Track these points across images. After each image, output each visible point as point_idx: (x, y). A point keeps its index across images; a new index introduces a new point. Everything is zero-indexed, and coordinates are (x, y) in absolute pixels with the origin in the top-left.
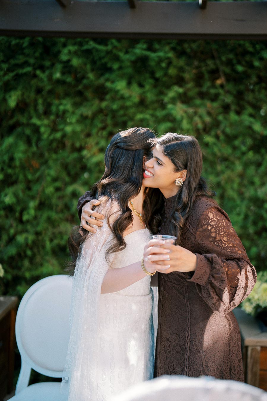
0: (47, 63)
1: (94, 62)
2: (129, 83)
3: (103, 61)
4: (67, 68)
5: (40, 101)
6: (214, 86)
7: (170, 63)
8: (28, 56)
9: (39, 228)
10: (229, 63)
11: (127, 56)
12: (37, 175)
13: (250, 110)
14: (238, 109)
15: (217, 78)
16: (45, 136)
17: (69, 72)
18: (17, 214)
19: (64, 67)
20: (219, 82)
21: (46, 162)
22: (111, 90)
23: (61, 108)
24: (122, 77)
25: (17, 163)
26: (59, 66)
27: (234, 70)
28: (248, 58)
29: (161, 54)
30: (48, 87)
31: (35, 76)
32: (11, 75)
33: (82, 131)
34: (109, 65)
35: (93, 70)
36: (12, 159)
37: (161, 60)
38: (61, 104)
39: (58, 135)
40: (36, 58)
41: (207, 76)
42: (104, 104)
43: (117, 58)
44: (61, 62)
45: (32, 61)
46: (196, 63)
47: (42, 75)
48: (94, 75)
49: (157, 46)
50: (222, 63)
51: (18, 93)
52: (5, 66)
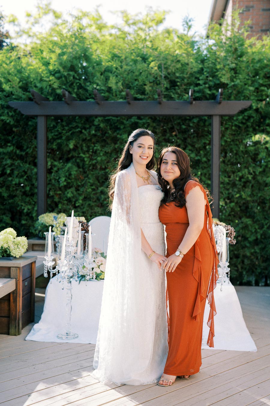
0: (87, 126)
1: (111, 125)
3: (116, 124)
4: (98, 128)
5: (84, 145)
6: (172, 136)
9: (84, 210)
10: (179, 124)
11: (127, 122)
12: (83, 183)
13: (190, 147)
14: (184, 147)
15: (173, 132)
16: (87, 163)
17: (99, 130)
18: (73, 203)
19: (96, 128)
20: (174, 133)
21: (87, 176)
22: (120, 139)
23: (95, 148)
24: (125, 132)
25: (73, 177)
26: (93, 127)
27: (181, 128)
28: (187, 122)
29: (144, 121)
30: (88, 138)
31: (81, 132)
32: (70, 132)
33: (105, 160)
34: (119, 126)
35: (110, 129)
36: (70, 175)
38: (95, 146)
39: (94, 162)
40: (82, 124)
41: (168, 131)
42: (116, 146)
43: (122, 123)
44: (95, 125)
45: (80, 125)
46: (162, 124)
47: (85, 132)
48: (111, 132)
49: (142, 117)
50: (175, 124)
51: (74, 141)
52: (67, 128)
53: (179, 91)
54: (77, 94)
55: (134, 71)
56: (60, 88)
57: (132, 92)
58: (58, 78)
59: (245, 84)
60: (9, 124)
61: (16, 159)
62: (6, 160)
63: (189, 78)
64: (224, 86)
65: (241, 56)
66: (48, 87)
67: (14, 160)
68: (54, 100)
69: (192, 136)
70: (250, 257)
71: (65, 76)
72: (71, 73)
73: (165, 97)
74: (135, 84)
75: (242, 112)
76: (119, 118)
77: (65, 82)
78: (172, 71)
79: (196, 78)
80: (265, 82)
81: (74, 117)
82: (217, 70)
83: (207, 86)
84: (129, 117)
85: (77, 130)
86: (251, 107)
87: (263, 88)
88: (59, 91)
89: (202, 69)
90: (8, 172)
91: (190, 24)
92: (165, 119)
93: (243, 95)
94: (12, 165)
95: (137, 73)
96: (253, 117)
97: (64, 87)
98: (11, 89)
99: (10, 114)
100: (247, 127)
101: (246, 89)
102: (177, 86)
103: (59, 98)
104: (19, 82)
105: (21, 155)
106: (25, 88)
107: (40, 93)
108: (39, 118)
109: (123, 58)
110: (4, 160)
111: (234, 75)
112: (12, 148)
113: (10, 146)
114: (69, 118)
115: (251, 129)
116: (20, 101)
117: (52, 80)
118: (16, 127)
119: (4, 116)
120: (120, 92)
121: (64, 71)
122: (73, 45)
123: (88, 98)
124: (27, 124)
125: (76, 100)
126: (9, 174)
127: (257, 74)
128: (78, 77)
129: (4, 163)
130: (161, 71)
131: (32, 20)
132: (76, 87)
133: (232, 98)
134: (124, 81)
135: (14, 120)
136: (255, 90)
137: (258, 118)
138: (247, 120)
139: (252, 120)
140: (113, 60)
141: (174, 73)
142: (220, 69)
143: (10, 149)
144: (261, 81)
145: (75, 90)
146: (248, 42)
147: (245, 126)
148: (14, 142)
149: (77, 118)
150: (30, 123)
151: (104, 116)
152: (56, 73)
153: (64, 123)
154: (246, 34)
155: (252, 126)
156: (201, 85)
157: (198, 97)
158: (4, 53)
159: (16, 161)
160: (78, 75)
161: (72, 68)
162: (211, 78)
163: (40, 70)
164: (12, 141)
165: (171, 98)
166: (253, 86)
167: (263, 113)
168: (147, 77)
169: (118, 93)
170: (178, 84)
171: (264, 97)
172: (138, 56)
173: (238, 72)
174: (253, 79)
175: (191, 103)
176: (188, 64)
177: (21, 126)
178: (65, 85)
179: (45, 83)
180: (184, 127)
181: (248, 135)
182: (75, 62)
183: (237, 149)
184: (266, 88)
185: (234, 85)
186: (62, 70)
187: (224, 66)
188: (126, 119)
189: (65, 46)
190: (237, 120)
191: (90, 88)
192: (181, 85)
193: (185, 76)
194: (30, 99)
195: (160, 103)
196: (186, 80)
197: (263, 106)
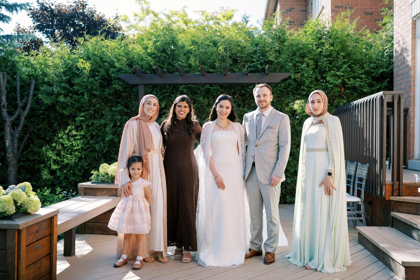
0: (175, 92)
1: (191, 91)
2: (204, 98)
7: (218, 91)
10: (239, 90)
13: (247, 106)
14: (243, 106)
20: (236, 96)
24: (201, 96)
27: (241, 92)
28: (245, 88)
29: (215, 88)
31: (170, 96)
32: (162, 96)
35: (191, 94)
37: (214, 90)
40: (170, 90)
41: (232, 94)
43: (200, 89)
44: (180, 91)
45: (169, 91)
46: (227, 90)
47: (173, 96)
49: (213, 85)
50: (237, 90)
51: (165, 102)
52: (160, 93)
53: (239, 66)
54: (167, 69)
55: (208, 52)
56: (155, 64)
57: (206, 67)
58: (154, 58)
59: (286, 61)
60: (119, 90)
61: (124, 115)
62: (117, 116)
63: (246, 57)
64: (270, 62)
65: (284, 42)
66: (147, 64)
67: (122, 116)
68: (150, 73)
69: (249, 98)
70: (291, 184)
71: (158, 57)
72: (163, 54)
73: (229, 71)
74: (208, 62)
75: (284, 80)
76: (197, 86)
77: (159, 61)
78: (234, 52)
79: (252, 57)
80: (300, 60)
81: (165, 85)
82: (266, 52)
83: (259, 62)
84: (204, 84)
85: (167, 94)
86: (290, 77)
87: (298, 64)
88: (154, 67)
89: (256, 51)
90: (119, 124)
91: (247, 19)
92: (230, 86)
93: (285, 69)
94: (121, 119)
95: (209, 54)
96: (292, 85)
97: (158, 64)
98: (121, 66)
99: (120, 83)
100: (288, 91)
101: (287, 65)
102: (238, 63)
103: (154, 71)
104: (127, 61)
105: (128, 113)
106: (130, 65)
107: (141, 69)
108: (140, 86)
109: (200, 43)
110: (115, 116)
111: (278, 55)
112: (121, 107)
113: (120, 106)
114: (161, 85)
115: (291, 93)
116: (127, 74)
117: (150, 59)
118: (124, 92)
119: (115, 85)
120: (198, 67)
121: (158, 53)
122: (165, 35)
123: (175, 72)
124: (132, 91)
125: (166, 73)
126: (119, 125)
127: (294, 54)
128: (168, 57)
129: (116, 118)
130: (226, 53)
131: (138, 18)
132: (166, 64)
133: (277, 71)
134: (200, 59)
135: (122, 87)
136: (293, 65)
137: (296, 85)
138: (288, 87)
139: (291, 86)
140: (192, 45)
141: (236, 54)
142: (268, 50)
143: (120, 108)
144: (297, 59)
145: (166, 66)
146: (288, 33)
147: (287, 91)
148: (123, 103)
149: (167, 85)
150: (134, 90)
151: (186, 84)
152: (152, 54)
153: (158, 90)
154: (287, 27)
155: (291, 91)
156: (255, 62)
157: (253, 70)
158: (117, 42)
159: (124, 116)
160: (168, 56)
161: (164, 51)
162: (262, 57)
163: (142, 52)
164: (121, 103)
165: (234, 71)
166: (292, 63)
167: (299, 81)
168: (217, 56)
169: (196, 68)
170: (239, 61)
171: (300, 71)
172: (210, 42)
173: (281, 52)
174: (292, 58)
175: (247, 75)
176: (245, 48)
177: (127, 92)
178: (159, 62)
179: (145, 61)
180: (243, 92)
181: (288, 97)
182: (166, 47)
183: (281, 107)
184: (300, 64)
185: (278, 62)
186: (157, 52)
187: (271, 49)
188: (202, 86)
189: (159, 36)
190: (281, 86)
191: (176, 65)
192: (241, 62)
193: (244, 56)
194: (134, 73)
195: (225, 75)
196: (244, 59)
197: (299, 77)
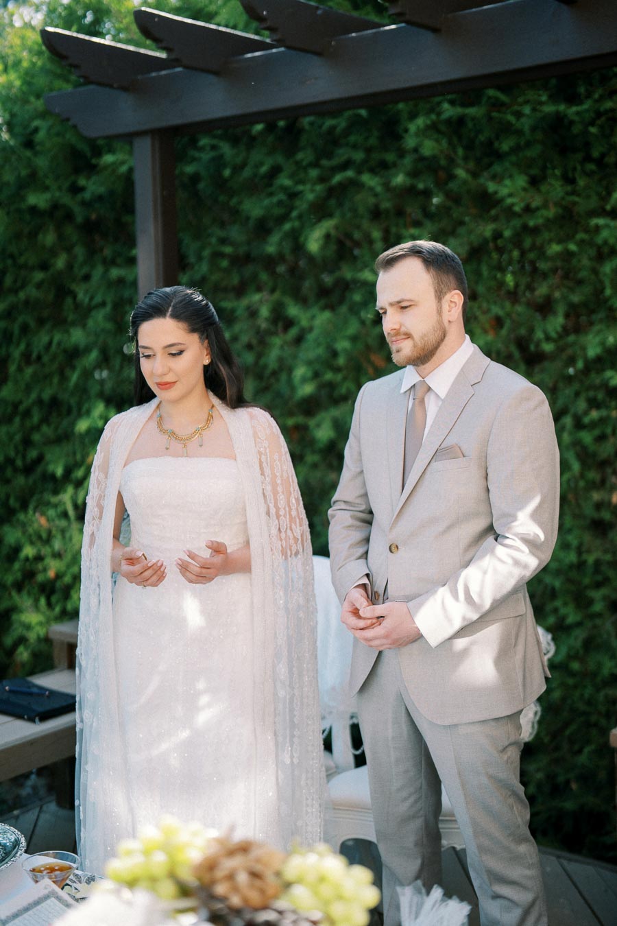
8: (355, 147)
25: (342, 361)
36: (333, 353)
48: (468, 171)
52: (314, 173)
